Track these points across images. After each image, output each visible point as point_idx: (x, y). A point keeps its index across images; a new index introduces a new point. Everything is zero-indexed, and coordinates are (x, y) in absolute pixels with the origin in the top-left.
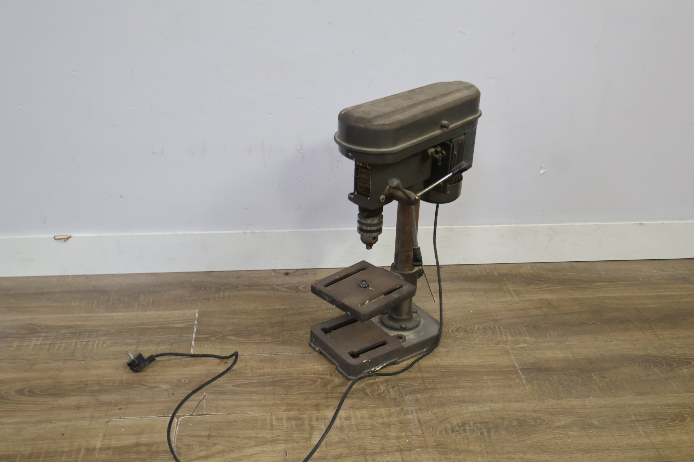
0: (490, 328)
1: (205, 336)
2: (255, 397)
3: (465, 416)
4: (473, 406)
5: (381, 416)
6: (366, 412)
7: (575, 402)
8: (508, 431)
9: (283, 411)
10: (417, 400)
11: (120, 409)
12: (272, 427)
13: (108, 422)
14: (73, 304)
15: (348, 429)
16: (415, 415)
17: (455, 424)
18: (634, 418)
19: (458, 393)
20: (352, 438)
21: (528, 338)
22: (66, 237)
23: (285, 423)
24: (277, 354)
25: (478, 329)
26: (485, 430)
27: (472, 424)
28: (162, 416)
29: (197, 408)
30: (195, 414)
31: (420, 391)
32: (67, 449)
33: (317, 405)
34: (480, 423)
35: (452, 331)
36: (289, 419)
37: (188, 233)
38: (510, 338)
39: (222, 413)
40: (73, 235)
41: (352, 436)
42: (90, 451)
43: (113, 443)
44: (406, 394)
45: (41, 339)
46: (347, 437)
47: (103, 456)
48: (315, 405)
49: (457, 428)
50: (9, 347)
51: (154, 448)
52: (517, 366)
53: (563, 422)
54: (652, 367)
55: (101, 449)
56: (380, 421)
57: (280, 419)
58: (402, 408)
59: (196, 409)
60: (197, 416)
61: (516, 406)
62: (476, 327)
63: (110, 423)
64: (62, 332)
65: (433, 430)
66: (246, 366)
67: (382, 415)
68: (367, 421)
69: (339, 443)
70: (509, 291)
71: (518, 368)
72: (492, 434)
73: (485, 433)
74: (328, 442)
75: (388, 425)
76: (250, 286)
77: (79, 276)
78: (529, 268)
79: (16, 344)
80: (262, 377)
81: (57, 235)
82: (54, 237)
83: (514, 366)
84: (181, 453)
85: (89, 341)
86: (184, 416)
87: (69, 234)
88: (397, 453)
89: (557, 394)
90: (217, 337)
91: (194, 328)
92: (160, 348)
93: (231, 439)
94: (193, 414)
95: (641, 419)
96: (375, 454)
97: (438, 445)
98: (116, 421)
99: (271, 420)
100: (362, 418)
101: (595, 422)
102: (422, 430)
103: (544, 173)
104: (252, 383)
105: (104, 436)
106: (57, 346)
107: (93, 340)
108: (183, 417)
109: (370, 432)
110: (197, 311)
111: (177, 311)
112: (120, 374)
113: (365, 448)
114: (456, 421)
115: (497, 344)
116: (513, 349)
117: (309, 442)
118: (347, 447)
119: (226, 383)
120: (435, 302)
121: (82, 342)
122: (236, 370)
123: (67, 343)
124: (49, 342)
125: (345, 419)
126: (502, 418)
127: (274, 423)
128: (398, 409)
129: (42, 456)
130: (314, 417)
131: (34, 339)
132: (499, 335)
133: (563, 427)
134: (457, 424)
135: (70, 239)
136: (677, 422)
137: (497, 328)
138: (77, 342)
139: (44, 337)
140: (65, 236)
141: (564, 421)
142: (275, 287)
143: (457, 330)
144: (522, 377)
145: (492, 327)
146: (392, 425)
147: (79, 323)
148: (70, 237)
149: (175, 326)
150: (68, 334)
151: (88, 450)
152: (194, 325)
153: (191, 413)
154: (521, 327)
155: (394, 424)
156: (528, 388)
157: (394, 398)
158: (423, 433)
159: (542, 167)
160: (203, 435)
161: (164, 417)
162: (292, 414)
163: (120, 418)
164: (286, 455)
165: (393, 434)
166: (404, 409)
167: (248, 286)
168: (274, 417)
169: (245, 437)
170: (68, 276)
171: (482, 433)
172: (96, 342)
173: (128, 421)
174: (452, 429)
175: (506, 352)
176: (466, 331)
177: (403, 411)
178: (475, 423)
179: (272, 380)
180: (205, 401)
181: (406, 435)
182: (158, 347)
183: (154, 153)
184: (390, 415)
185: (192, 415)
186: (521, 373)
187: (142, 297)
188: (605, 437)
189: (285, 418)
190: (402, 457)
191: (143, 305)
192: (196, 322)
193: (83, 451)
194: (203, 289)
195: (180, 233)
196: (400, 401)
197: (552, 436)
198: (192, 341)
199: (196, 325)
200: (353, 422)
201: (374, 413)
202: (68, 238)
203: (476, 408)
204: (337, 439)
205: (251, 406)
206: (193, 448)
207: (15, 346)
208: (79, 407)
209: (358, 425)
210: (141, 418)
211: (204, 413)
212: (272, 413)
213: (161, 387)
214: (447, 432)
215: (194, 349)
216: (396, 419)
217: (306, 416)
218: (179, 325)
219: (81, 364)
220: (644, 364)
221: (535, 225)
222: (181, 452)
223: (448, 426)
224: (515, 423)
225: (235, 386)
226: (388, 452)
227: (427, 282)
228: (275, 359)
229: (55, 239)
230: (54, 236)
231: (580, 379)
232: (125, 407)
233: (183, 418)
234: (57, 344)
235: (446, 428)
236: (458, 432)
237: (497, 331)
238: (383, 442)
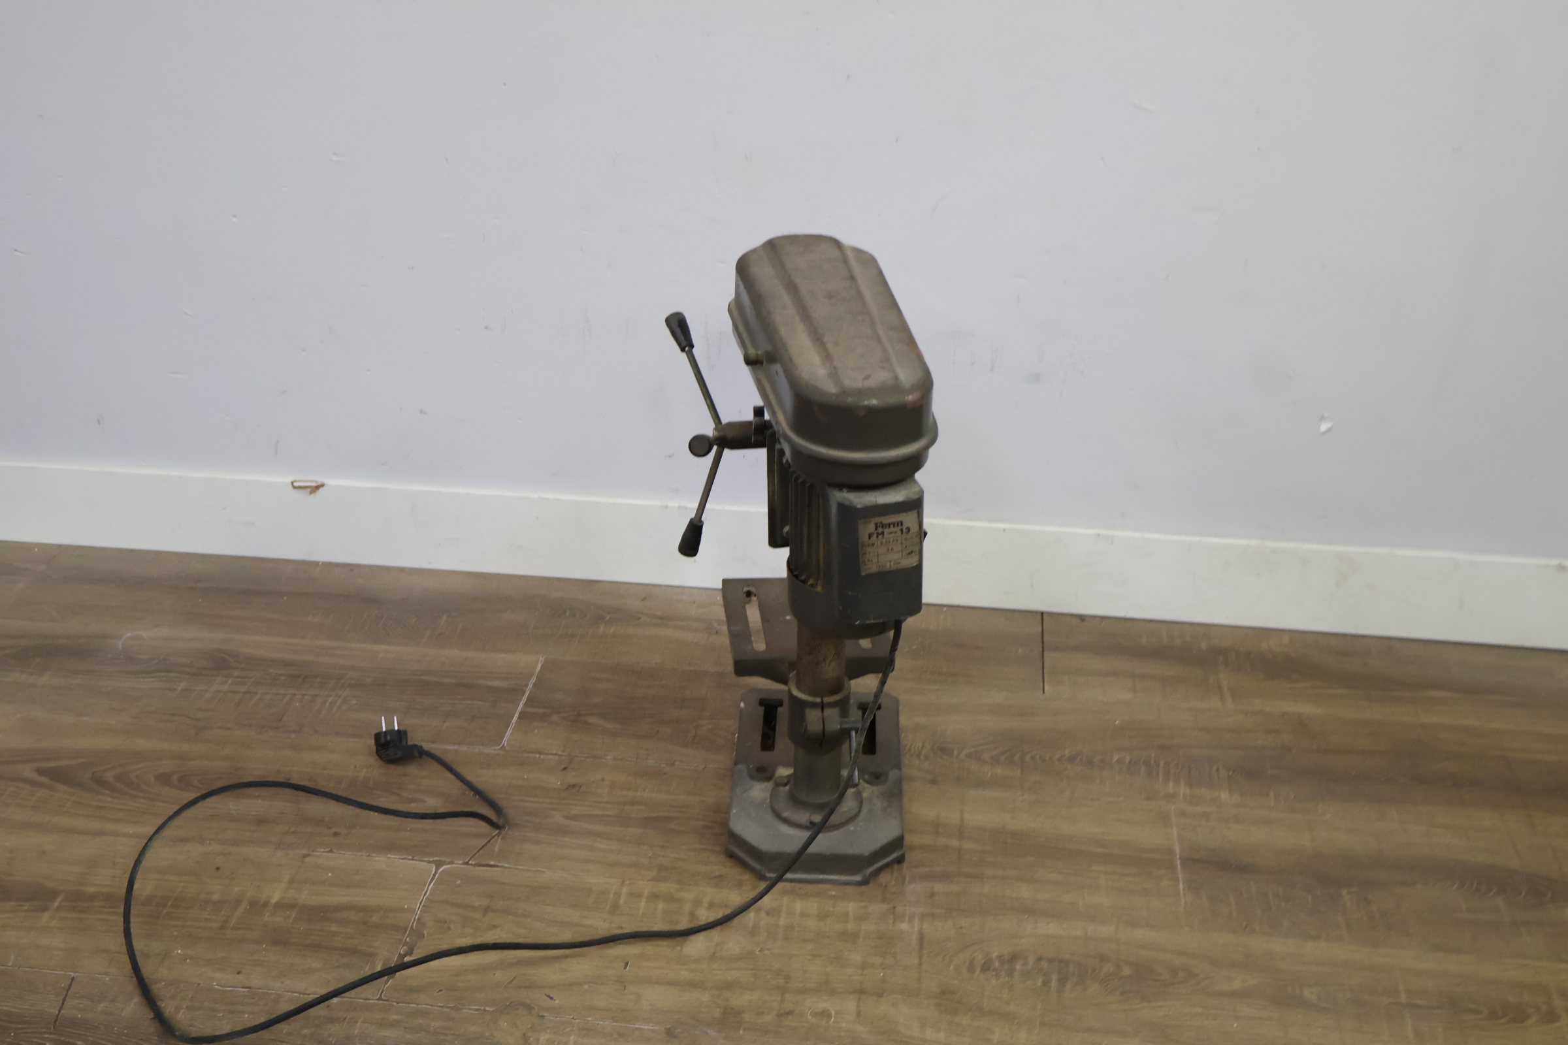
0: (1147, 763)
1: (541, 711)
2: (601, 844)
3: (1023, 940)
4: (1048, 924)
5: (844, 917)
6: (816, 905)
7: (1280, 946)
8: (1105, 985)
9: (649, 881)
10: (932, 895)
11: (336, 834)
12: (615, 908)
13: (306, 856)
14: (309, 619)
15: (766, 934)
16: (916, 925)
17: (995, 955)
18: (1403, 998)
19: (1024, 892)
20: (769, 952)
21: (1224, 796)
22: (314, 484)
23: (643, 903)
24: (673, 764)
25: (1118, 761)
26: (1055, 977)
27: (1031, 960)
28: (410, 857)
29: (481, 851)
30: (473, 863)
31: (945, 877)
32: (215, 897)
33: (720, 876)
34: (1051, 961)
35: (1059, 760)
36: (654, 897)
37: (550, 496)
38: (1183, 790)
39: (525, 868)
40: (327, 481)
41: (769, 950)
42: (258, 906)
43: (305, 897)
44: (912, 880)
45: (230, 681)
46: (758, 950)
47: (278, 920)
48: (715, 877)
49: (997, 964)
50: (170, 689)
51: (375, 918)
52: (1177, 849)
53: (1237, 985)
54: (1491, 894)
55: (279, 906)
56: (839, 927)
57: (635, 895)
58: (894, 908)
59: (478, 854)
60: (477, 868)
61: (1142, 935)
62: (1116, 758)
63: (308, 859)
64: (273, 671)
65: (943, 960)
66: (603, 780)
67: (847, 914)
68: (812, 924)
69: (738, 958)
70: (1220, 687)
71: (1178, 857)
72: (1068, 986)
73: (1054, 984)
74: (717, 955)
75: (851, 937)
76: (664, 620)
77: (338, 565)
78: (1286, 639)
79: (182, 685)
80: (627, 807)
81: (297, 478)
82: (292, 483)
83: (1170, 851)
84: (424, 935)
85: (317, 696)
86: (452, 863)
87: (321, 480)
88: (852, 996)
89: (1244, 924)
90: (565, 715)
91: (525, 692)
92: (446, 724)
93: (529, 920)
94: (470, 862)
95: (1419, 1002)
96: (803, 991)
97: (943, 993)
98: (321, 857)
99: (618, 895)
100: (804, 915)
101: (1309, 994)
102: (920, 957)
103: (1329, 430)
104: (608, 816)
105: (291, 881)
106: (258, 696)
107: (326, 693)
108: (449, 866)
109: (810, 946)
110: (542, 659)
111: (503, 655)
112: (356, 767)
113: (788, 977)
114: (996, 950)
115: (1148, 799)
116: (1183, 814)
117: (679, 948)
118: (753, 969)
119: (552, 809)
120: (1044, 693)
121: (305, 695)
122: (581, 786)
123: (277, 694)
124: (243, 689)
125: (768, 913)
126: (1103, 958)
127: (621, 902)
128: (885, 907)
129: (170, 903)
130: (706, 900)
131: (219, 679)
132: (1161, 780)
133: (1234, 994)
134: (1000, 957)
135: (321, 490)
136: (1503, 1021)
137: (1162, 764)
138: (295, 694)
139: (237, 677)
140: (312, 481)
141: (1238, 982)
142: (716, 625)
143: (1072, 759)
144: (1180, 876)
145: (1152, 762)
146: (861, 940)
147: (309, 658)
148: (322, 485)
149: (489, 683)
150: (283, 678)
151: (253, 904)
152: (527, 685)
153: (467, 861)
154: (1218, 770)
155: (865, 938)
156: (1183, 902)
157: (884, 885)
158: (920, 964)
159: (1323, 418)
160: (476, 905)
161: (412, 859)
162: (663, 887)
163: (331, 851)
164: (625, 968)
165: (856, 957)
166: (899, 909)
167: (661, 618)
168: (625, 890)
169: (557, 921)
170: (316, 564)
171: (1046, 983)
172: (331, 699)
173: (343, 860)
174: (985, 963)
175: (1164, 819)
176: (1090, 763)
177: (894, 912)
178: (1039, 959)
179: (645, 816)
180: (500, 840)
181: (882, 964)
182: (444, 722)
183: (486, 328)
184: (861, 918)
185: (467, 863)
186: (1179, 867)
187: (445, 618)
188: (1319, 1030)
189: (646, 894)
190: (858, 1006)
191: (440, 634)
192: (533, 680)
193: (244, 905)
194: (567, 614)
195: (534, 495)
196: (894, 893)
197: (1200, 1010)
198: (513, 717)
199: (530, 686)
200: (783, 921)
201: (831, 909)
202: (318, 487)
203: (1050, 928)
204: (737, 951)
205: (587, 861)
206: (449, 929)
207: (180, 688)
208: (261, 821)
209: (789, 928)
210: (369, 858)
211: (492, 863)
212: (623, 881)
213: (425, 801)
214: (971, 969)
215: (512, 733)
216: (872, 927)
217: (689, 896)
218: (497, 683)
219: (289, 738)
220: (1475, 885)
221: (1305, 546)
222: (425, 932)
223: (980, 957)
224: (1127, 971)
225: (568, 818)
226: (833, 993)
227: (1041, 649)
228: (665, 774)
229: (294, 487)
230: (293, 480)
231: (1310, 899)
232: (345, 831)
233: (449, 868)
234: (256, 693)
235: (972, 961)
236: (994, 973)
237: (1158, 773)
238: (829, 969)
